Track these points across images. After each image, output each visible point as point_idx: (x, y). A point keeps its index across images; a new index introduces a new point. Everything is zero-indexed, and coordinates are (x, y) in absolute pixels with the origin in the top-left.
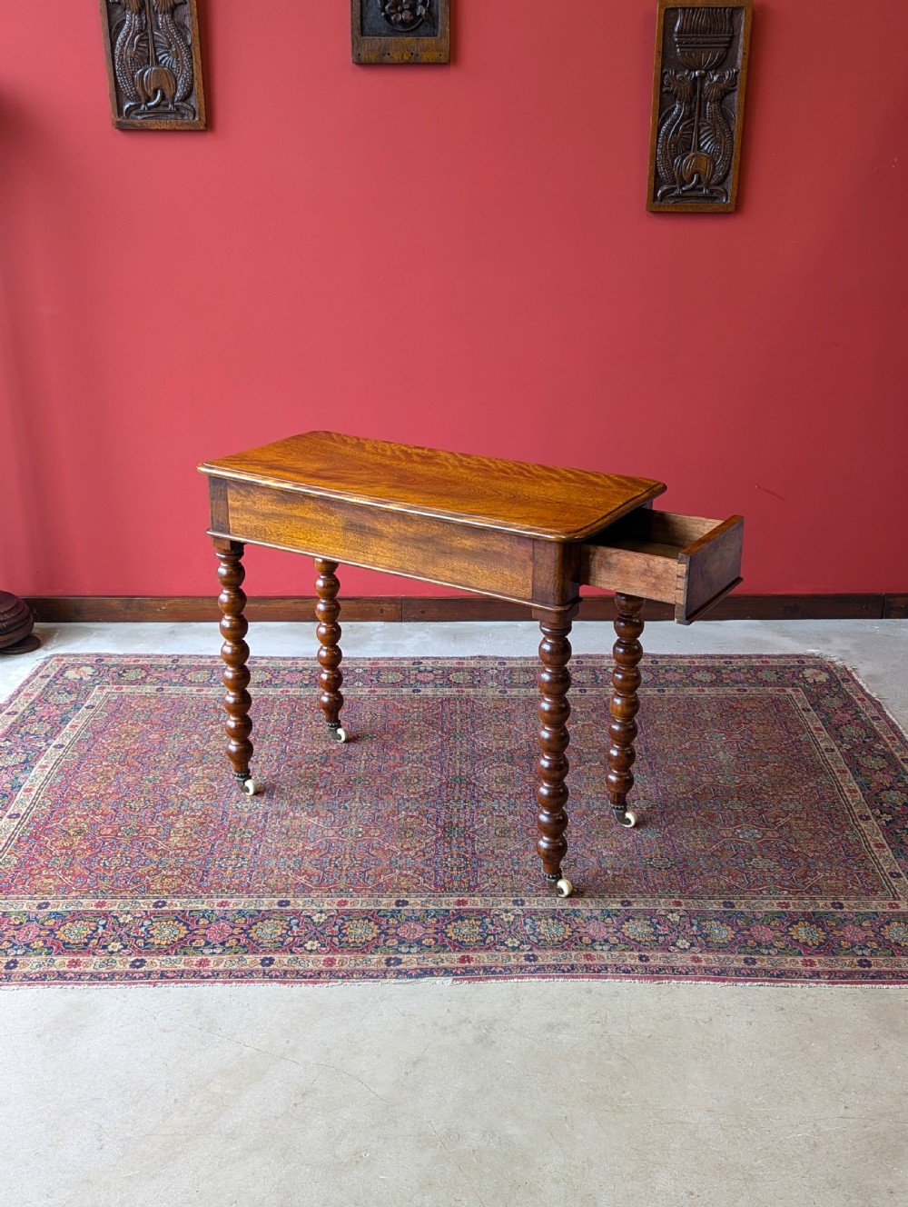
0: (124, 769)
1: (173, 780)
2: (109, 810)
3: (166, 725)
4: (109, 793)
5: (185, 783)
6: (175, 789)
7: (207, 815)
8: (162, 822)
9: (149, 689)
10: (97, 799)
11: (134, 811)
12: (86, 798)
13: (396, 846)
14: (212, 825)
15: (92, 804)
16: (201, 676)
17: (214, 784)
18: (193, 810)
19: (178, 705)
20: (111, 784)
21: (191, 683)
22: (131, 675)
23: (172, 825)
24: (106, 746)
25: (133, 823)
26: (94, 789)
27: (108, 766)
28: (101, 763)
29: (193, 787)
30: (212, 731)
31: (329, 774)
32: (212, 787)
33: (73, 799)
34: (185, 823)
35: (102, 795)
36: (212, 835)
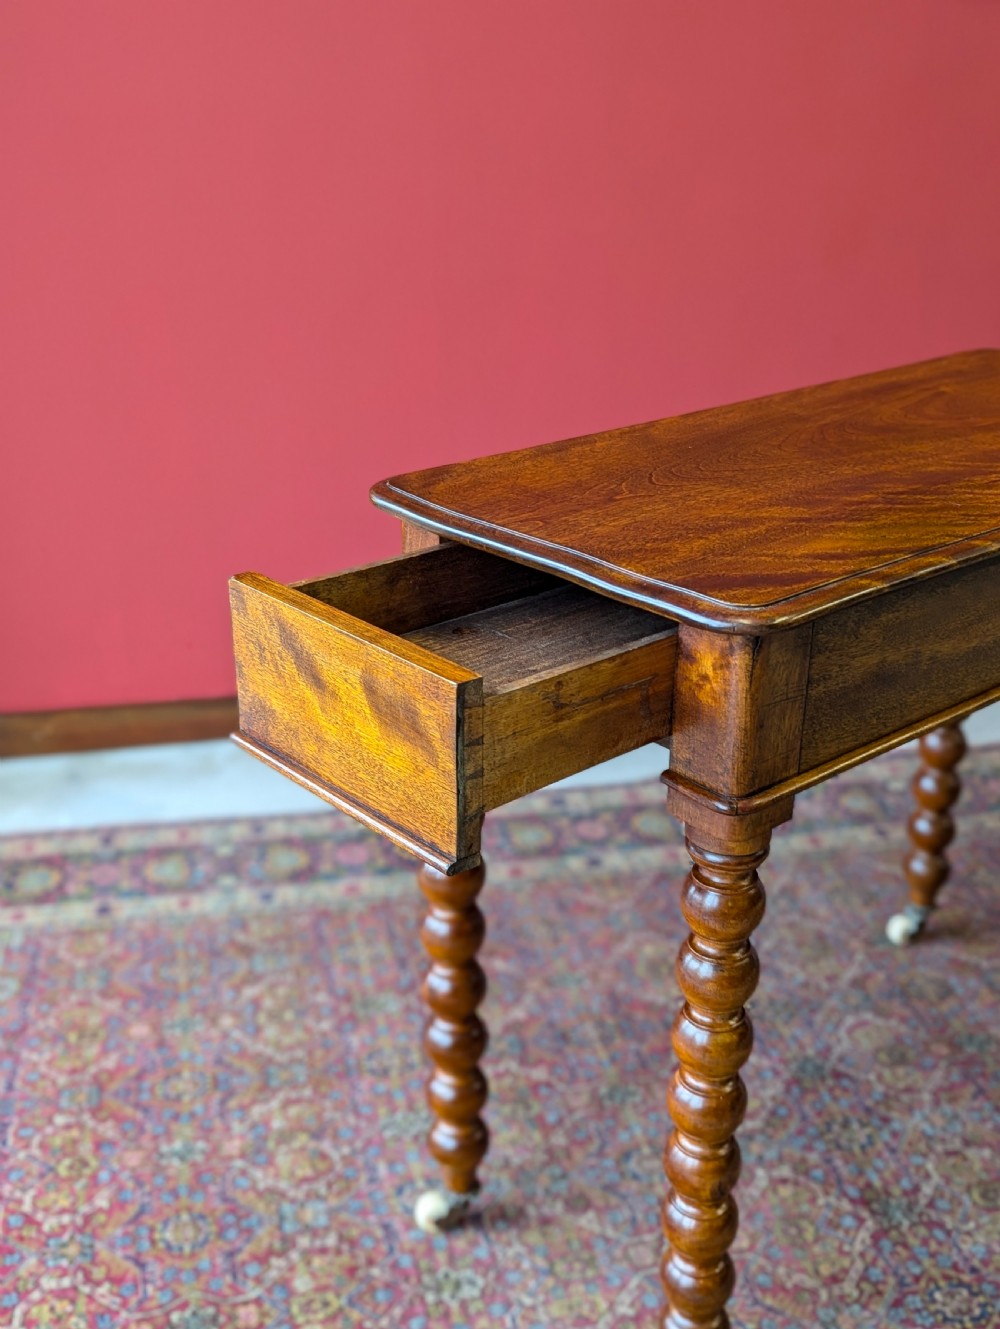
0: (109, 1130)
1: (233, 1147)
2: (119, 1261)
3: (154, 998)
4: (101, 1210)
5: (258, 1153)
6: (244, 1173)
7: (353, 1244)
8: (258, 1280)
9: (79, 912)
10: (80, 1230)
11: (181, 1256)
12: (53, 1235)
13: (803, 1271)
14: (375, 1272)
15: (72, 1250)
16: (169, 871)
17: (326, 1145)
18: (314, 1232)
19: (154, 945)
20: (94, 1178)
21: (160, 889)
22: (33, 882)
23: (285, 1284)
24: (43, 1069)
25: (192, 1294)
26: (64, 1202)
27: (68, 1127)
28: (50, 1121)
29: (283, 1160)
30: (256, 1003)
31: (548, 1085)
32: (324, 1156)
33: (21, 1239)
34: (313, 1275)
35: (87, 1219)
36: (390, 1305)
